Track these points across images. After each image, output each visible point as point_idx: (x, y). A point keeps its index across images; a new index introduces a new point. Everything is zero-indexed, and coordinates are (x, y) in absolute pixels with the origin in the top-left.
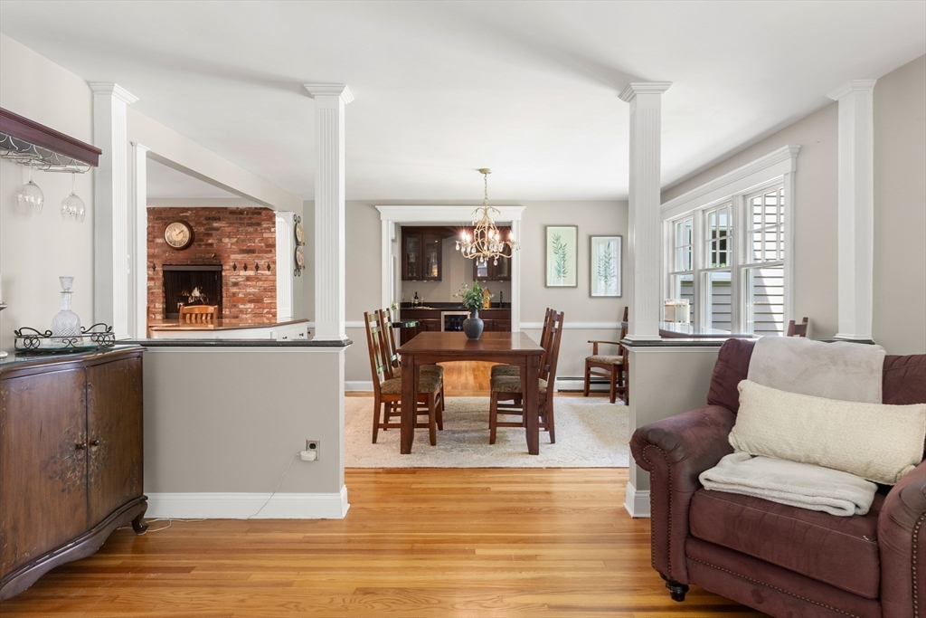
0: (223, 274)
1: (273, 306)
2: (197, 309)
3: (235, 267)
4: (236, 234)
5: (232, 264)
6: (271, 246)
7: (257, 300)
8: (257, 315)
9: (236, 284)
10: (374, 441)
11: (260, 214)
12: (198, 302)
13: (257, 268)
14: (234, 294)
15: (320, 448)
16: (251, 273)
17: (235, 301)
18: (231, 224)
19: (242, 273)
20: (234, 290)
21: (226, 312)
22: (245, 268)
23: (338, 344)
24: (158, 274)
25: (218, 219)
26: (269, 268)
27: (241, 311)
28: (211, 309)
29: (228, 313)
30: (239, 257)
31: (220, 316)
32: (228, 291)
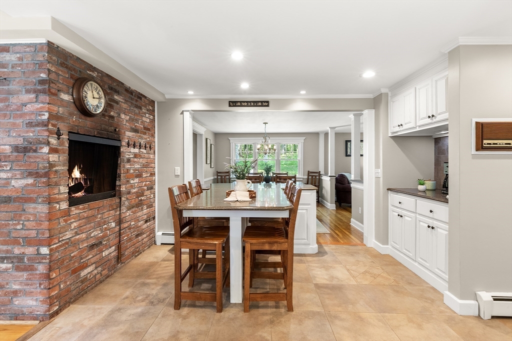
0: (122, 150)
3: (128, 144)
4: (129, 112)
5: (127, 140)
7: (140, 175)
9: (129, 161)
11: (141, 99)
16: (137, 151)
17: (128, 176)
18: (126, 101)
19: (132, 150)
20: (128, 166)
22: (134, 146)
24: (62, 144)
25: (118, 92)
29: (124, 189)
30: (131, 134)
32: (124, 167)
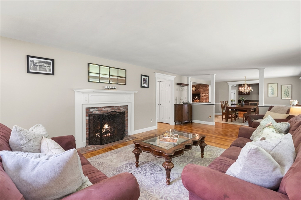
1: (208, 100)
2: (197, 100)
3: (202, 94)
4: (202, 88)
6: (208, 90)
7: (206, 99)
8: (206, 101)
9: (202, 96)
10: (222, 120)
12: (197, 99)
13: (206, 94)
14: (202, 98)
15: (211, 117)
16: (205, 95)
17: (202, 99)
18: (202, 87)
19: (203, 95)
20: (202, 97)
21: (201, 101)
22: (204, 94)
23: (214, 105)
25: (200, 86)
26: (208, 94)
27: (203, 101)
28: (199, 100)
30: (203, 92)
31: (200, 101)
32: (201, 97)
